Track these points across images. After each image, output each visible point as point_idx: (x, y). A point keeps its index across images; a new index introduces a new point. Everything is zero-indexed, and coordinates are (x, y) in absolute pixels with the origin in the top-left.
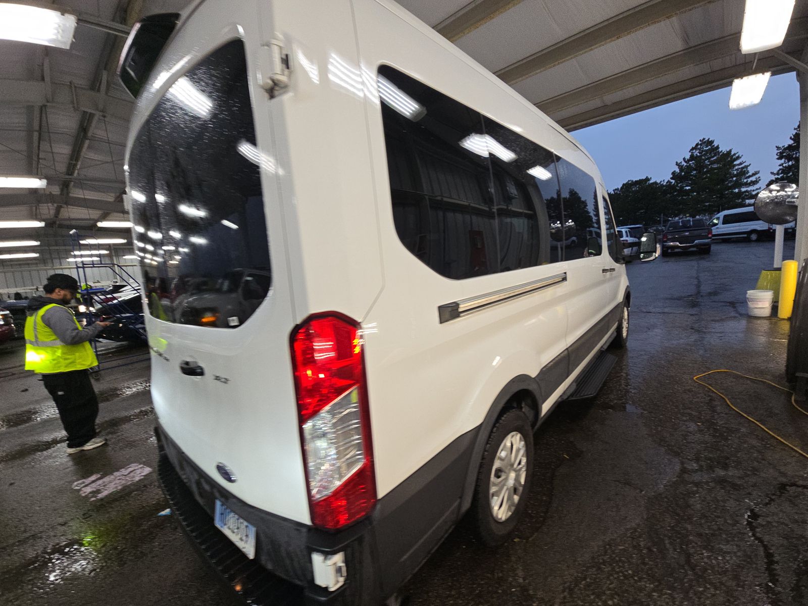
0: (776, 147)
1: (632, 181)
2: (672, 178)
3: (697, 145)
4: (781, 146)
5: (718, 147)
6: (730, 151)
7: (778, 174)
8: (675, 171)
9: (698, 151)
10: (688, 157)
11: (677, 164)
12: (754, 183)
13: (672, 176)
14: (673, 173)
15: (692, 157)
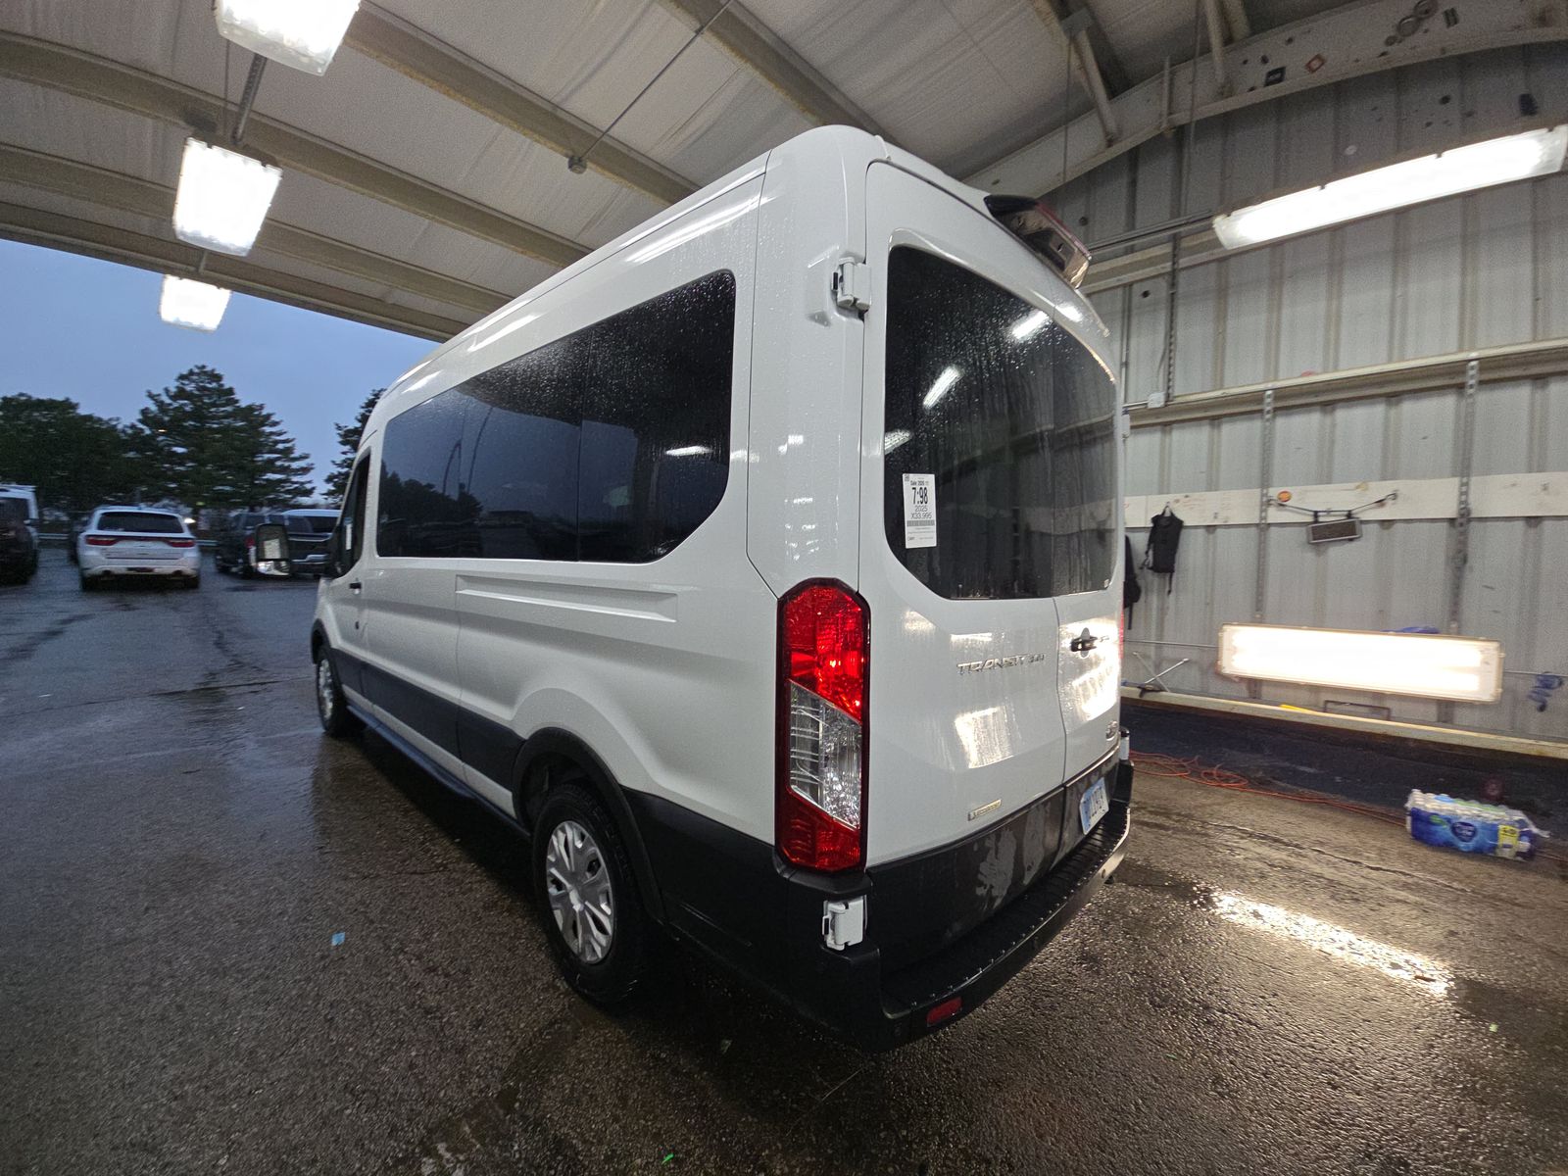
0: (337, 425)
1: (30, 397)
2: (140, 421)
3: (191, 373)
4: (342, 425)
5: (230, 391)
6: (261, 407)
7: (340, 465)
8: (147, 409)
9: (193, 385)
10: (173, 390)
11: (151, 396)
12: (305, 470)
13: (140, 417)
14: (145, 412)
15: (181, 394)
